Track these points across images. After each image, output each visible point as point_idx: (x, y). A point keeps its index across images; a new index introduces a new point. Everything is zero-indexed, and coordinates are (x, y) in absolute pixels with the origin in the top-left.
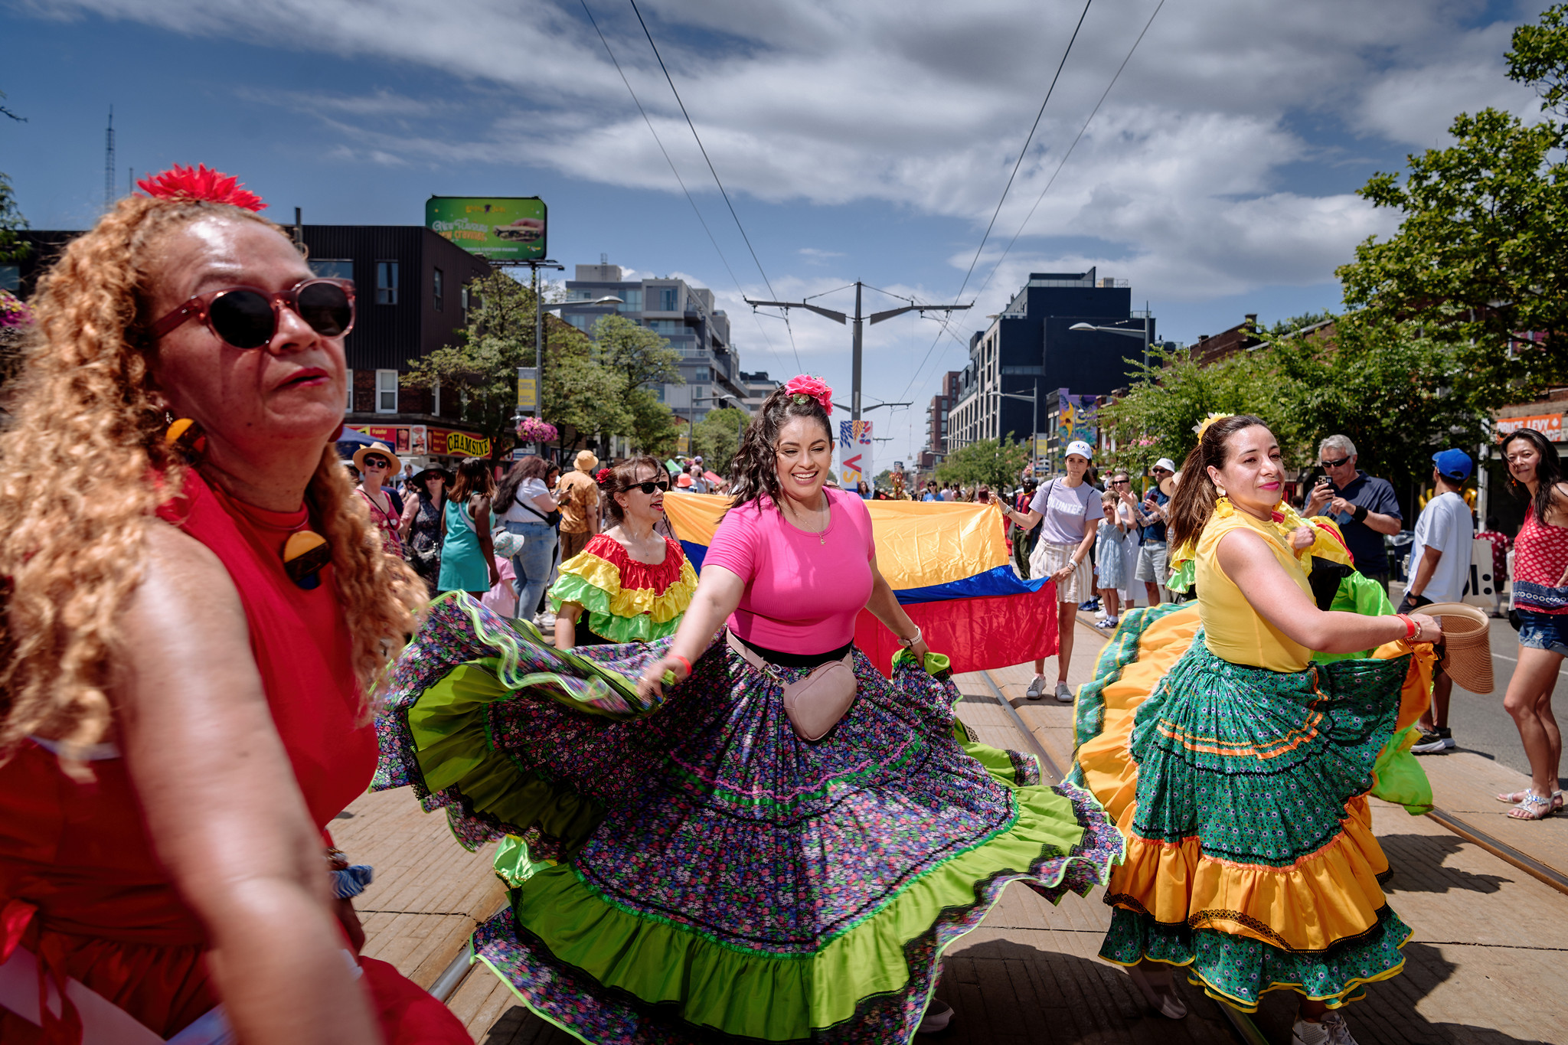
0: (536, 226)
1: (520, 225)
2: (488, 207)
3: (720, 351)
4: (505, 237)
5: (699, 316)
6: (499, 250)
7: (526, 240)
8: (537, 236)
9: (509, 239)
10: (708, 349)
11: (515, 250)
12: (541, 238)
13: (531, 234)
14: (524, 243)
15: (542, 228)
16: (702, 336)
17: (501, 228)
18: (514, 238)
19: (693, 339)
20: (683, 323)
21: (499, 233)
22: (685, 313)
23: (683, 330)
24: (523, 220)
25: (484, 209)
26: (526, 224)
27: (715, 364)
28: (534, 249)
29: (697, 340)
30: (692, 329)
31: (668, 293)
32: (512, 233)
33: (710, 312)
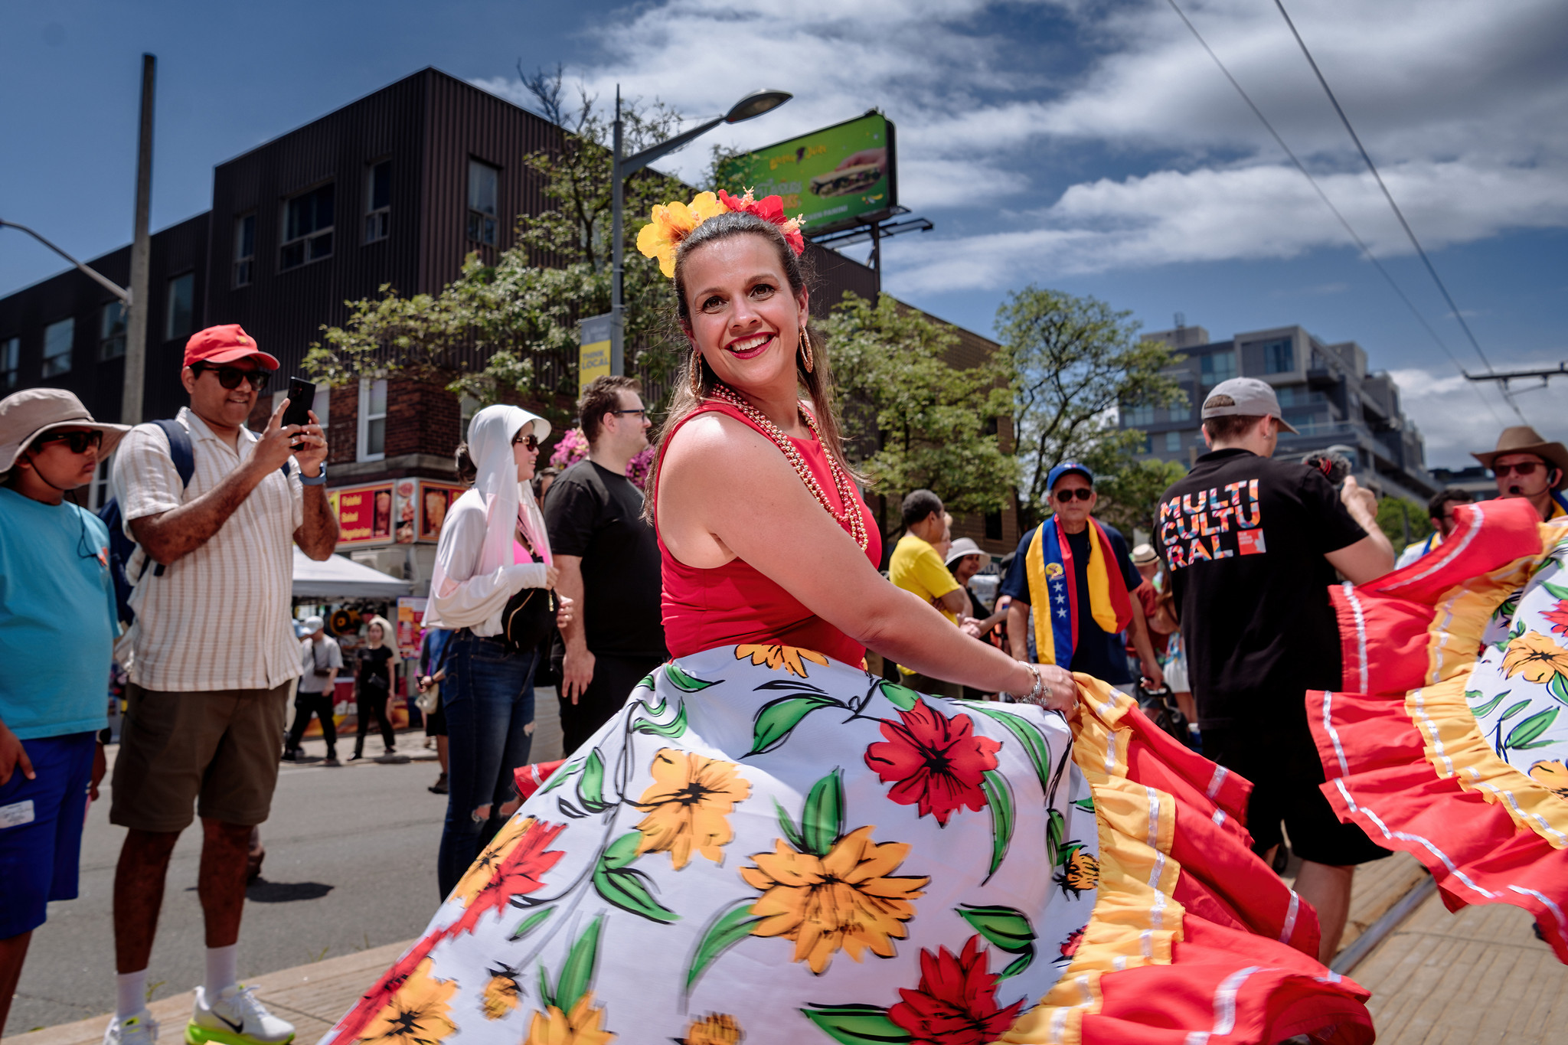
0: (873, 161)
1: (849, 166)
2: (801, 153)
3: (1378, 424)
4: (827, 193)
5: (1333, 375)
6: (820, 215)
7: (860, 188)
8: (876, 176)
9: (834, 194)
10: (1355, 423)
11: (843, 209)
12: (884, 179)
13: (865, 176)
14: (857, 194)
15: (883, 160)
16: (1341, 402)
17: (821, 180)
18: (841, 190)
19: (1324, 409)
20: (1306, 389)
21: (818, 188)
22: (1309, 373)
23: (1306, 398)
24: (852, 157)
25: (795, 157)
26: (858, 162)
27: (1369, 443)
28: (872, 200)
29: (1333, 410)
30: (1322, 395)
31: (1277, 349)
32: (837, 184)
33: (1360, 374)
